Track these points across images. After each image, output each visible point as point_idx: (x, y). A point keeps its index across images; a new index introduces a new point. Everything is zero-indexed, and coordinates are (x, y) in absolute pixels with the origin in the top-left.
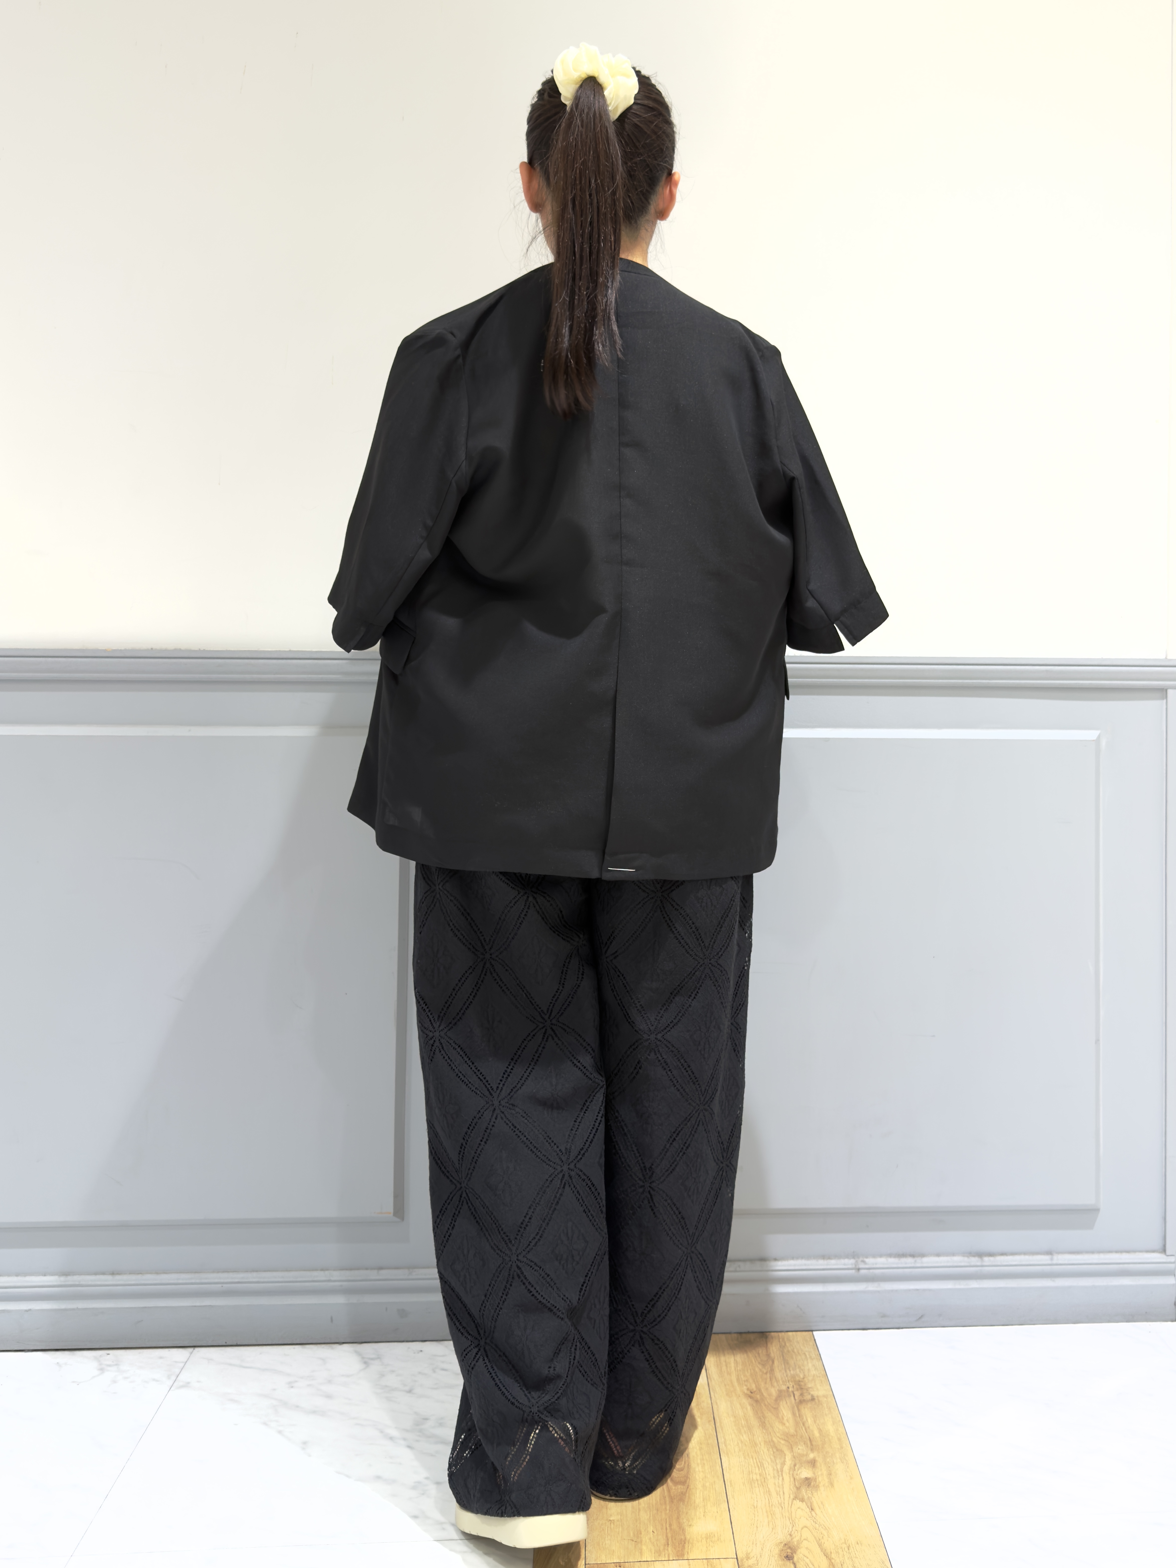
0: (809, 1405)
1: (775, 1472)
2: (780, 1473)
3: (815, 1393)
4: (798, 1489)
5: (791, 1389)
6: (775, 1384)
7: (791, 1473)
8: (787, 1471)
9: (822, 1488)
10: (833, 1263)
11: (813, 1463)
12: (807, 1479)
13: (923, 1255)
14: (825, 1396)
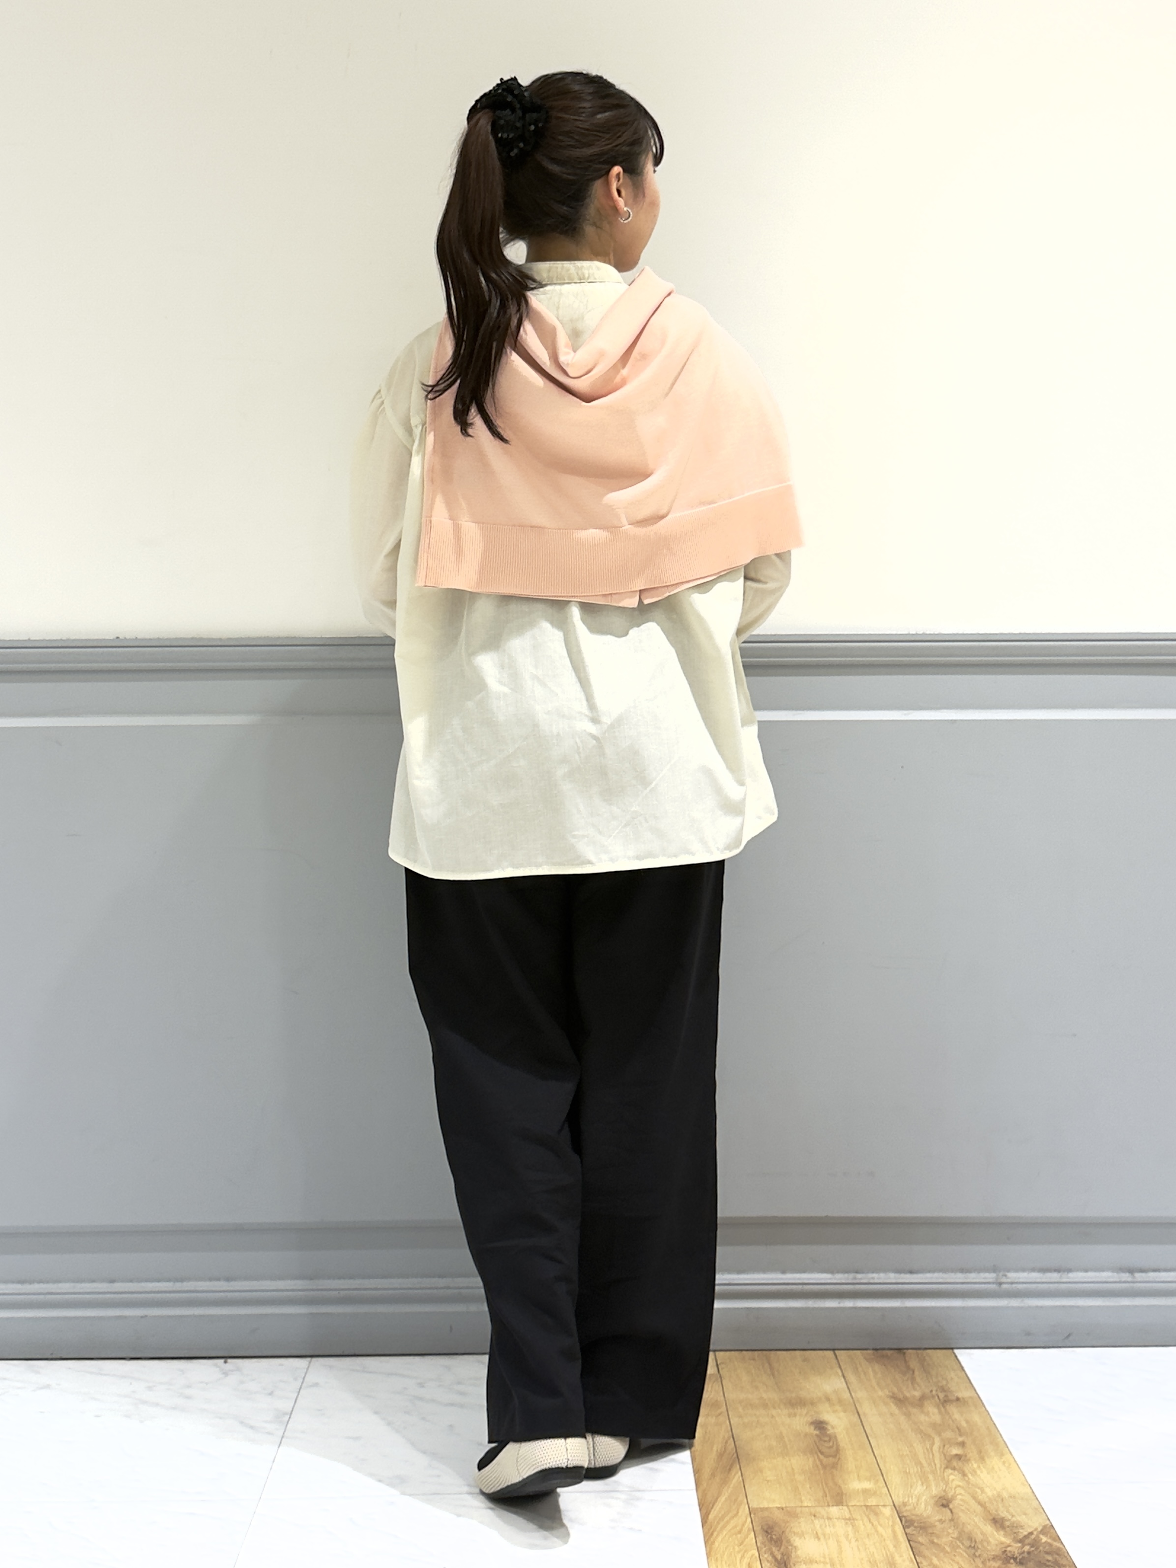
0: (954, 1403)
1: (926, 1451)
2: (930, 1450)
3: (960, 1395)
4: (949, 1461)
5: (934, 1392)
6: (918, 1388)
7: (941, 1450)
8: (937, 1450)
9: (973, 1462)
10: (972, 1277)
11: (963, 1444)
12: (956, 1455)
13: (1070, 1270)
14: (971, 1397)
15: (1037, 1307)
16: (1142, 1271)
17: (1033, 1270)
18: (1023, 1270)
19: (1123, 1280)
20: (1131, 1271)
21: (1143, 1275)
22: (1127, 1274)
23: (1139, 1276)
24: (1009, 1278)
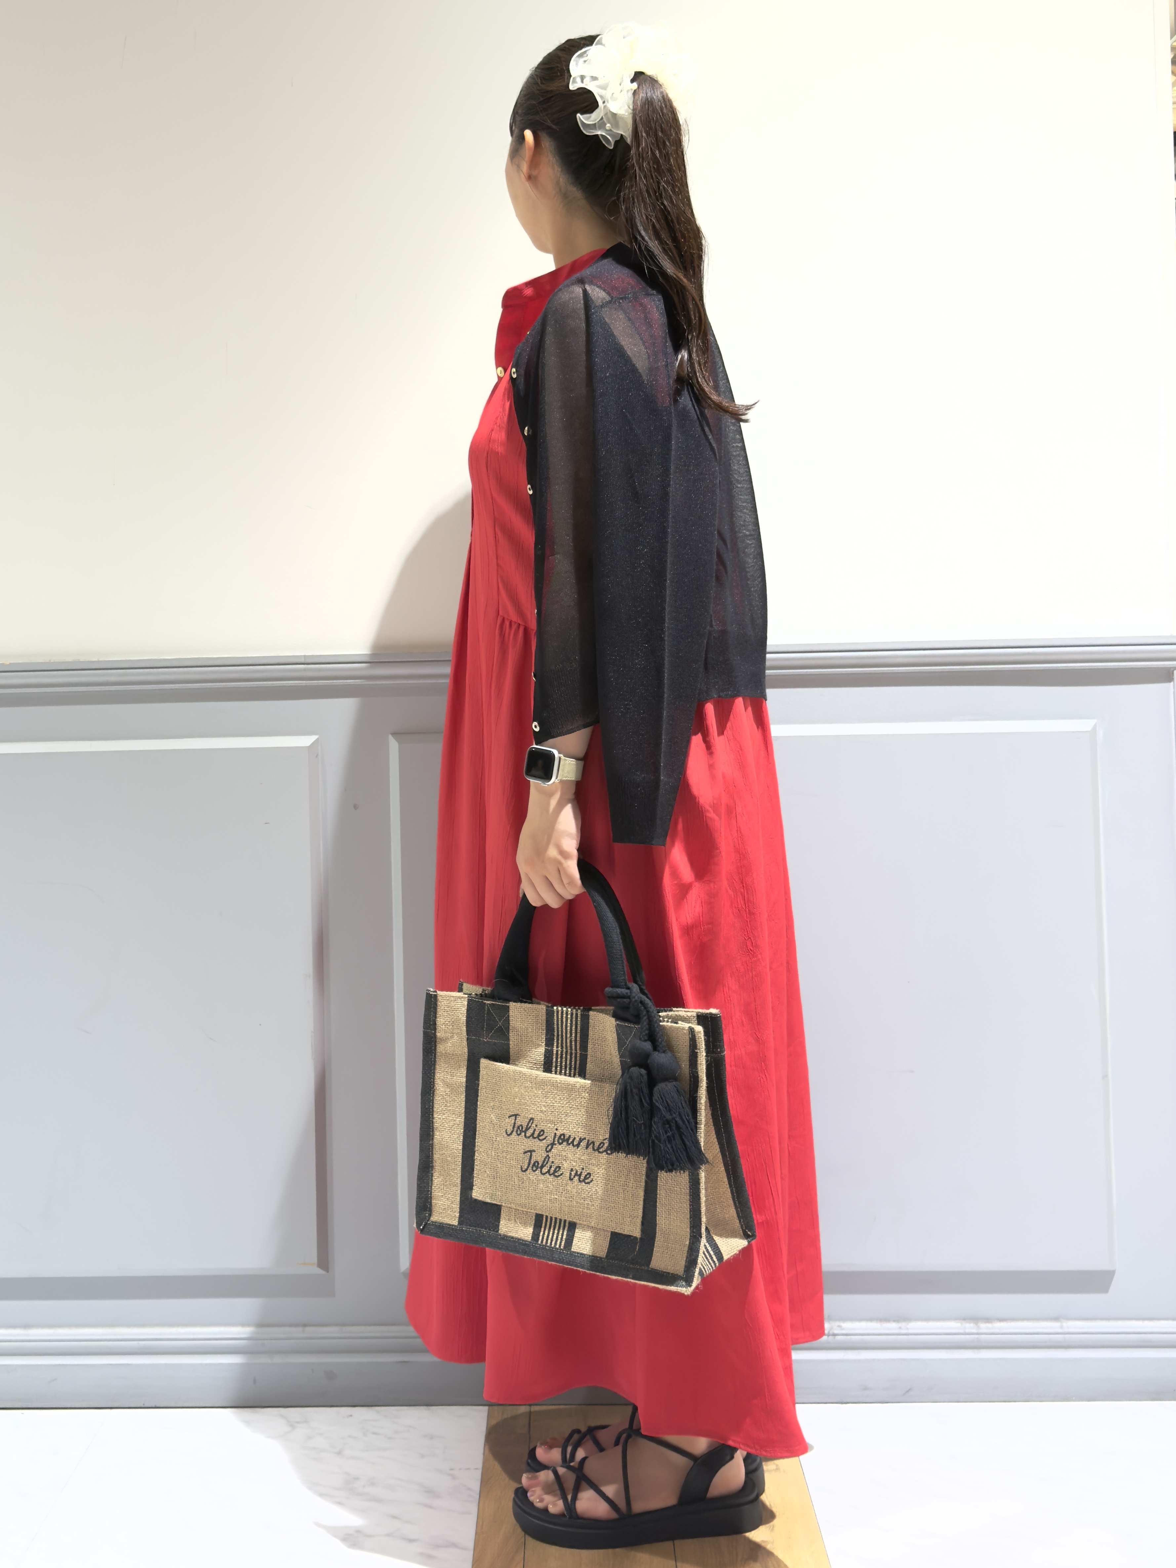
13: (909, 1321)
15: (874, 1360)
16: (988, 1320)
17: (871, 1320)
18: (861, 1320)
19: (967, 1331)
20: (975, 1319)
21: (989, 1325)
22: (972, 1325)
23: (984, 1327)
24: (843, 1329)
